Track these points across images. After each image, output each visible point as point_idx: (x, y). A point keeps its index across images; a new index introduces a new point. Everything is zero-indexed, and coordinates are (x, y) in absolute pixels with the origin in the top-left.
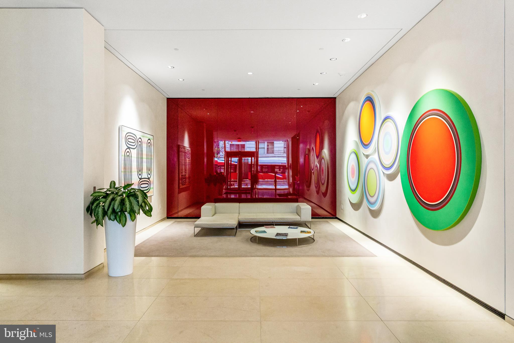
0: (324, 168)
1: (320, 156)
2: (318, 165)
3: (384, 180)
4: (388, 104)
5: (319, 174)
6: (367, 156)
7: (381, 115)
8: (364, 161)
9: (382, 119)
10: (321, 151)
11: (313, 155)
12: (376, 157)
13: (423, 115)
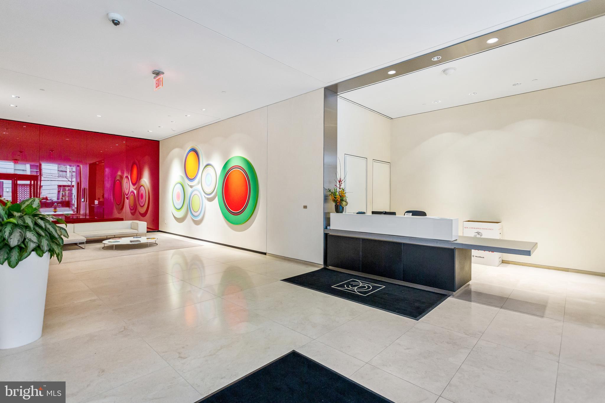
0: (144, 195)
1: (137, 184)
2: (135, 192)
3: (206, 202)
4: (208, 156)
5: (137, 199)
6: (191, 187)
7: (203, 162)
8: (189, 190)
9: (204, 165)
10: (139, 181)
11: (127, 182)
12: (199, 187)
13: (231, 168)
